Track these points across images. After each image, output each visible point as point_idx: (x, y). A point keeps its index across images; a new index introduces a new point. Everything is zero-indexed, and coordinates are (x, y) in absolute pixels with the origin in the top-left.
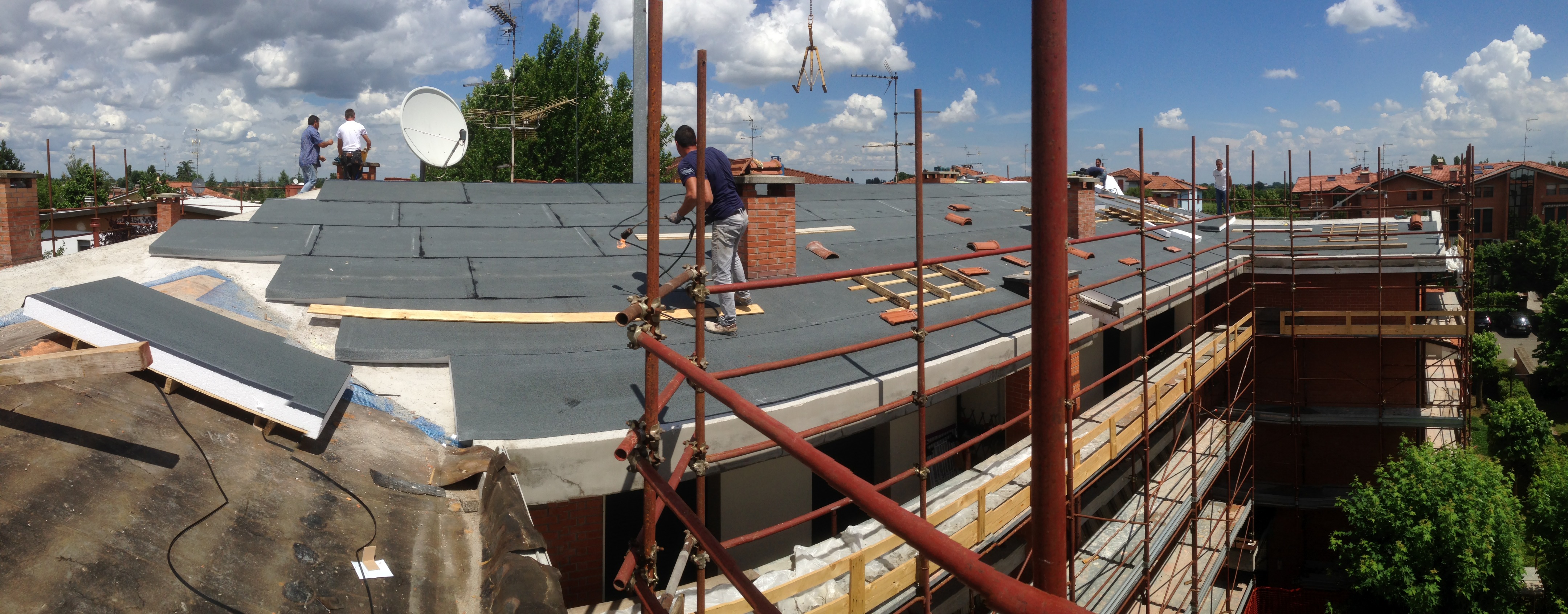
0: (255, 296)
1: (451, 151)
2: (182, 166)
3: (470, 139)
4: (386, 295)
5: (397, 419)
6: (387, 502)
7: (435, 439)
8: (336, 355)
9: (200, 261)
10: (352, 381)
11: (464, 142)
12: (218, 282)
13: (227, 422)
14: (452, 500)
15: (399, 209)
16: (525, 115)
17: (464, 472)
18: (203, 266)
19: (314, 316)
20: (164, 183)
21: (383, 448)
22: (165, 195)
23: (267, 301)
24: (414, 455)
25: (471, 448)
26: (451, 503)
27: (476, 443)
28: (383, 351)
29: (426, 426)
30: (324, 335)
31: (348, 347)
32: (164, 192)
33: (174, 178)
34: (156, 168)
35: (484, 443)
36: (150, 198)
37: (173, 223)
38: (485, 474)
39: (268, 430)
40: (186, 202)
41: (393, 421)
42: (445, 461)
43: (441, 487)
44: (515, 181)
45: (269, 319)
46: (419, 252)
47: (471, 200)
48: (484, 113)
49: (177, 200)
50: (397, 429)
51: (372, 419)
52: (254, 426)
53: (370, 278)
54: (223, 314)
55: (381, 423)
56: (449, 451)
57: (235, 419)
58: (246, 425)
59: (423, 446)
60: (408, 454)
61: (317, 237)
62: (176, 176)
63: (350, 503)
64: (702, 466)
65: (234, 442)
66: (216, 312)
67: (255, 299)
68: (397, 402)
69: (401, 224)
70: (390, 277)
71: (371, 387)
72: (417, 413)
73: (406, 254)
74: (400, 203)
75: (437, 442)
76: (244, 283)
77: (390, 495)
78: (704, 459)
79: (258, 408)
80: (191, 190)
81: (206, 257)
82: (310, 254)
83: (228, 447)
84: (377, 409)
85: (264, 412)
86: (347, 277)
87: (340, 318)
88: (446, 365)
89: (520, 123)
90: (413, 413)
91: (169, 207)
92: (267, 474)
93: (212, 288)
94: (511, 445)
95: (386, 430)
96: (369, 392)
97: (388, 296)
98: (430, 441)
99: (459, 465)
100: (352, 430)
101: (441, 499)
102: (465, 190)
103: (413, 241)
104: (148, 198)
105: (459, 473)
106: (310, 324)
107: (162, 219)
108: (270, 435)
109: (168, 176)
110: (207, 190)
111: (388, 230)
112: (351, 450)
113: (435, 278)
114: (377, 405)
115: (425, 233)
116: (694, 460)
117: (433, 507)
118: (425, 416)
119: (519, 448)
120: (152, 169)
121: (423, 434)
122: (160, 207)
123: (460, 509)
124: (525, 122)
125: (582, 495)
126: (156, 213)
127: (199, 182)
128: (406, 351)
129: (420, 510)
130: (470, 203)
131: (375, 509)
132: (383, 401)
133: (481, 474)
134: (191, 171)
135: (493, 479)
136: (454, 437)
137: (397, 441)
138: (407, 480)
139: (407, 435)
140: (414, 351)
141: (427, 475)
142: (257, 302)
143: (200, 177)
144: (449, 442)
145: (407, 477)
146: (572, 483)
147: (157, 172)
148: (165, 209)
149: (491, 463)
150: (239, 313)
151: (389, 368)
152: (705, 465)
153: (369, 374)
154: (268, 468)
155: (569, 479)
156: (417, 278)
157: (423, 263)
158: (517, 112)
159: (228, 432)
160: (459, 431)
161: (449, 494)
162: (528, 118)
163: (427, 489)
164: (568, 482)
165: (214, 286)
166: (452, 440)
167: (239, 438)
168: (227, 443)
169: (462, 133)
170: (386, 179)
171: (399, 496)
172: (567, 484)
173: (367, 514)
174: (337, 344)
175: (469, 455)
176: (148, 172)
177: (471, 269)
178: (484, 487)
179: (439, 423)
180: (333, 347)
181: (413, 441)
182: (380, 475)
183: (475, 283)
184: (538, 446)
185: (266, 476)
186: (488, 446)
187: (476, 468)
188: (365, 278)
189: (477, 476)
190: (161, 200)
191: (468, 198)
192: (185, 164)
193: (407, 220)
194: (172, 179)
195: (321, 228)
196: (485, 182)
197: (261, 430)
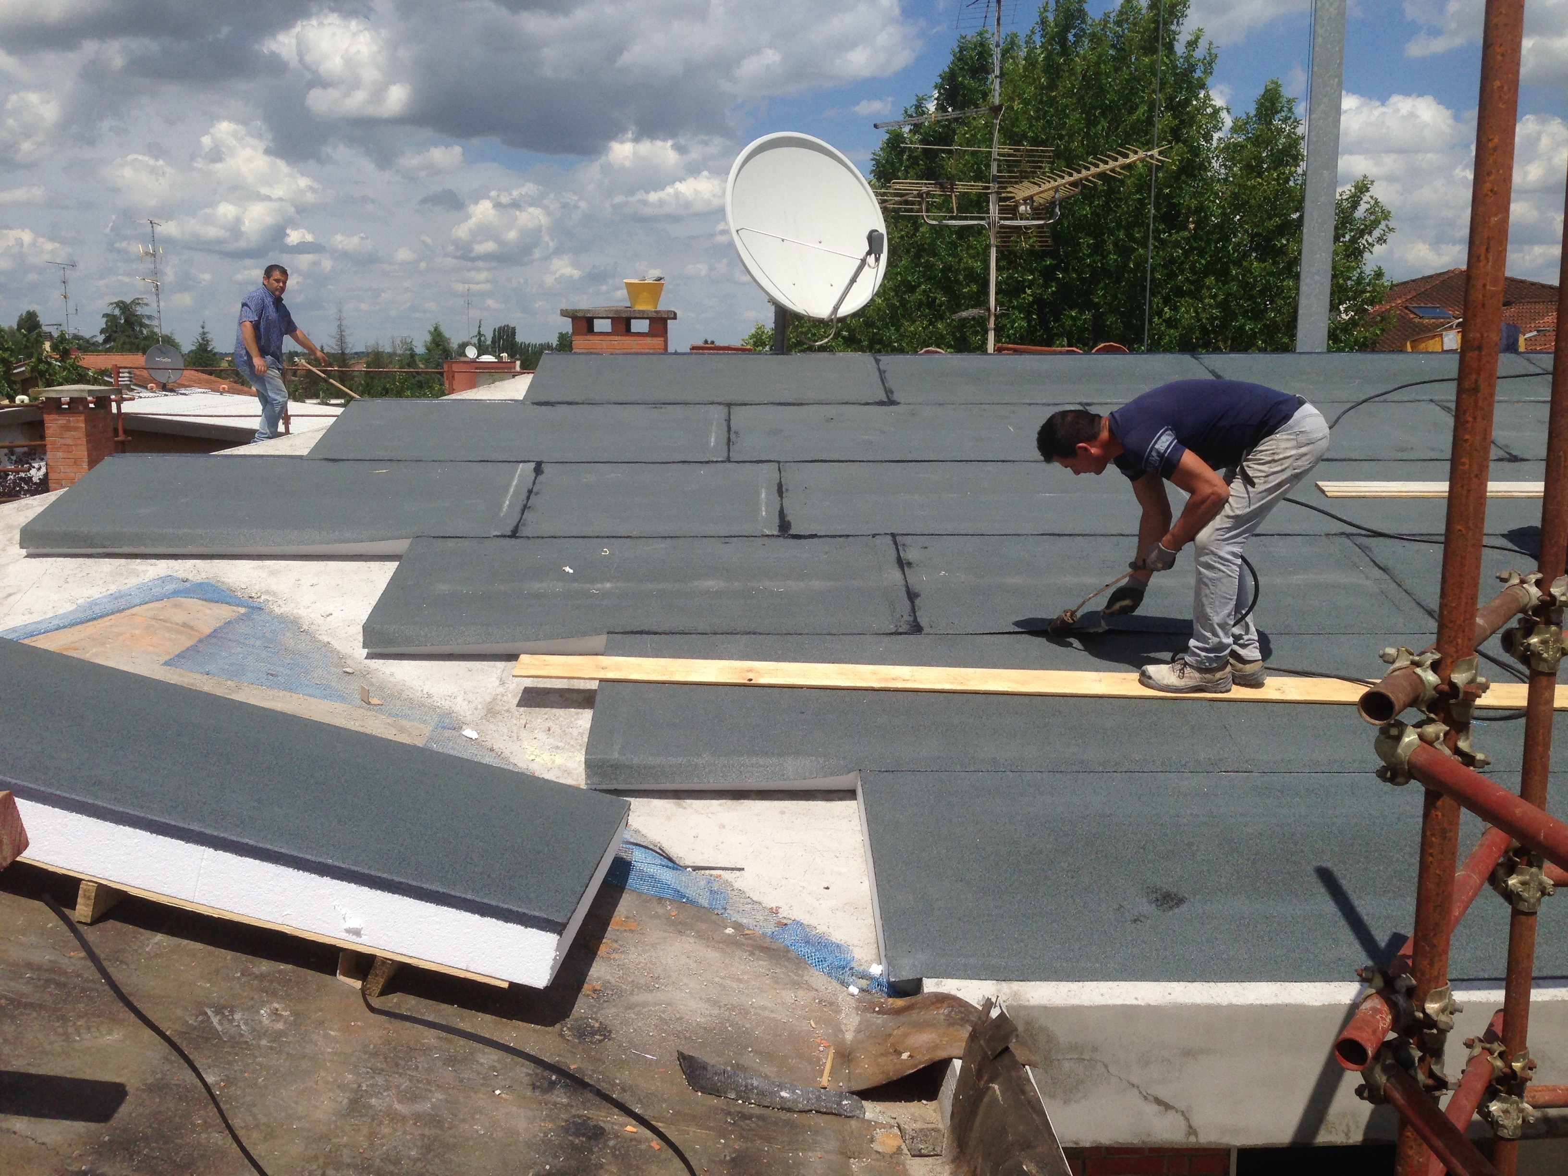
0: (336, 644)
1: (847, 281)
2: (117, 312)
3: (892, 253)
4: (702, 627)
5: (738, 926)
6: (723, 1133)
7: (829, 975)
8: (588, 777)
9: (172, 563)
10: (627, 836)
11: (877, 260)
12: (225, 612)
13: (262, 977)
14: (878, 1125)
15: (728, 421)
16: (1022, 191)
17: (905, 1056)
18: (182, 575)
19: (529, 683)
20: (65, 354)
21: (708, 1000)
22: (67, 391)
23: (370, 656)
24: (782, 1016)
25: (918, 998)
26: (879, 1133)
27: (930, 986)
28: (700, 761)
29: (807, 942)
30: (555, 728)
31: (616, 755)
32: (68, 381)
33: (95, 344)
34: (43, 319)
35: (950, 986)
36: (25, 398)
37: (93, 463)
38: (957, 1064)
39: (377, 982)
40: (128, 407)
41: (730, 931)
42: (858, 1031)
43: (853, 1093)
44: (999, 350)
45: (375, 701)
46: (777, 521)
47: (896, 397)
48: (924, 189)
49: (103, 402)
50: (738, 953)
51: (679, 927)
52: (340, 977)
53: (661, 586)
54: (240, 697)
55: (701, 936)
56: (866, 1005)
57: (282, 967)
58: (311, 975)
59: (801, 993)
60: (767, 1013)
61: (530, 492)
62: (101, 339)
63: (634, 1139)
64: (1514, 1114)
65: (280, 1026)
66: (219, 692)
67: (334, 651)
68: (737, 885)
69: (735, 456)
70: (711, 584)
71: (676, 850)
72: (784, 913)
73: (747, 529)
74: (729, 405)
75: (835, 983)
76: (302, 612)
77: (729, 1113)
78: (1520, 1095)
79: (348, 931)
80: (145, 373)
81: (190, 550)
82: (514, 534)
83: (264, 1042)
84: (691, 902)
85: (364, 939)
86: (608, 585)
87: (594, 685)
88: (849, 794)
89: (1011, 211)
90: (774, 911)
91: (79, 422)
92: (377, 1094)
93: (208, 631)
94: (1016, 994)
95: (712, 955)
96: (670, 861)
97: (708, 629)
98: (818, 979)
99: (892, 1040)
100: (633, 957)
101: (854, 1123)
102: (882, 373)
103: (763, 495)
104: (19, 398)
105: (894, 1058)
106: (519, 705)
107: (60, 454)
108: (382, 994)
109: (76, 337)
110: (190, 374)
111: (703, 470)
112: (630, 1007)
113: (818, 585)
114: (690, 893)
115: (793, 476)
116: (1491, 1093)
117: (833, 1144)
118: (806, 919)
119: (1034, 1002)
120: (30, 322)
121: (800, 963)
122: (53, 424)
123: (899, 1148)
124: (1022, 208)
125: (1193, 1139)
126: (42, 437)
127: (164, 354)
128: (754, 760)
129: (804, 1150)
130: (893, 403)
131: (695, 1151)
132: (703, 883)
133: (946, 1063)
134: (142, 325)
135: (979, 1073)
136: (876, 970)
137: (740, 981)
138: (766, 1077)
139: (762, 965)
140: (774, 760)
141: (816, 1063)
142: (341, 659)
143: (169, 341)
144: (864, 983)
145: (768, 1069)
146: (1167, 1107)
147: (45, 329)
148: (66, 428)
149: (973, 1037)
150: (290, 688)
151: (715, 803)
152: (1522, 1111)
153: (669, 819)
154: (380, 1080)
155: (1160, 1096)
156: (777, 586)
157: (786, 550)
158: (1003, 184)
159: (263, 1004)
160: (889, 957)
161: (872, 1110)
162: (1031, 198)
163: (818, 1098)
164: (1158, 1101)
165: (214, 625)
166: (870, 978)
167: (296, 1014)
168: (260, 1032)
169: (873, 239)
170: (693, 348)
171: (750, 1117)
172: (1155, 1108)
173: (677, 1163)
174: (590, 748)
175: (914, 1016)
176: (20, 327)
177: (902, 564)
178: (956, 1096)
179: (838, 936)
180: (581, 757)
181: (776, 980)
182: (704, 1067)
183: (912, 596)
184: (1075, 1001)
185: (373, 1101)
186: (960, 995)
187: (936, 1047)
188: (650, 586)
189: (938, 1069)
190: (54, 405)
191: (889, 392)
192: (123, 307)
193: (746, 446)
194: (87, 346)
195: (538, 469)
196: (927, 352)
197: (358, 984)
